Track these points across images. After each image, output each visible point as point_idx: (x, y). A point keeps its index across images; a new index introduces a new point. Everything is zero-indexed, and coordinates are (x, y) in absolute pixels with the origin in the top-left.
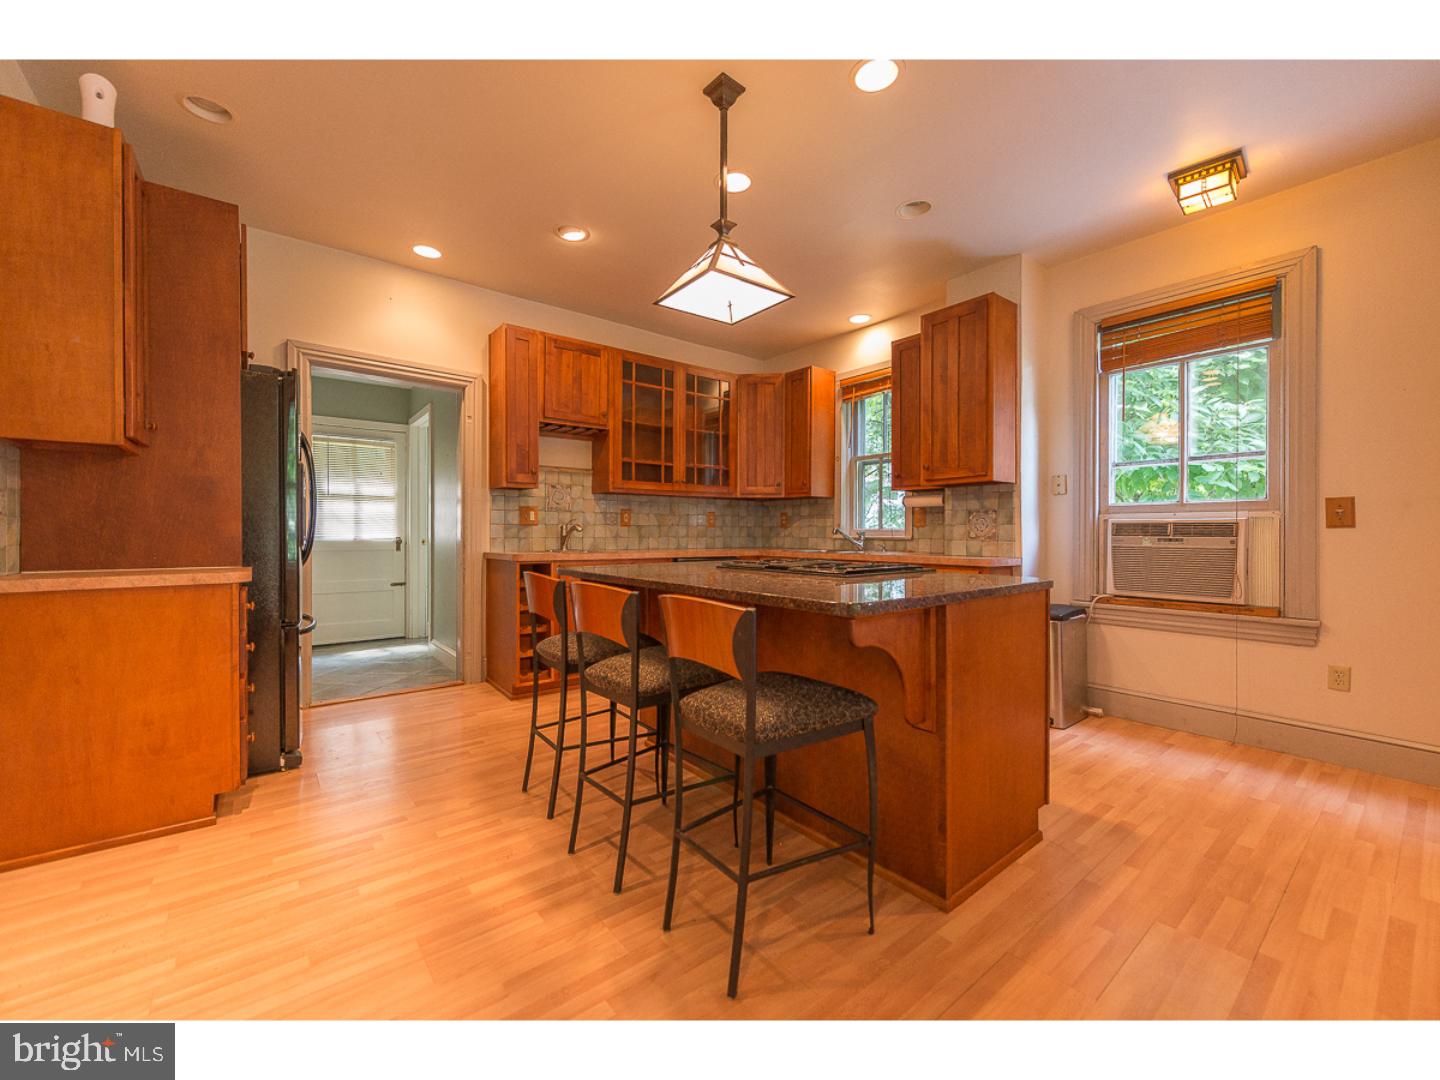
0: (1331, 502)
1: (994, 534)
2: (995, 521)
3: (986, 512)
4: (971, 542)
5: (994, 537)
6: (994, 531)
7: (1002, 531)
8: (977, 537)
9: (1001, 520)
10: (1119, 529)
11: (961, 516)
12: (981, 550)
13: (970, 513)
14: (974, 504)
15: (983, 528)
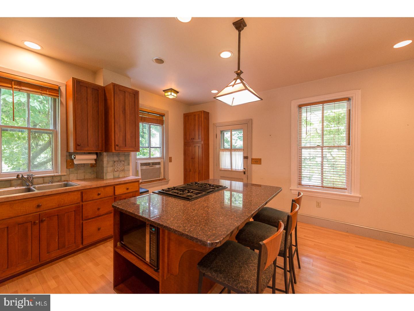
0: (170, 157)
1: (123, 169)
2: (124, 165)
3: (121, 162)
4: (115, 173)
5: (123, 170)
6: (123, 168)
7: (126, 168)
8: (117, 170)
9: (125, 164)
10: (142, 165)
11: (111, 163)
12: (119, 175)
13: (115, 162)
14: (116, 159)
15: (120, 167)
